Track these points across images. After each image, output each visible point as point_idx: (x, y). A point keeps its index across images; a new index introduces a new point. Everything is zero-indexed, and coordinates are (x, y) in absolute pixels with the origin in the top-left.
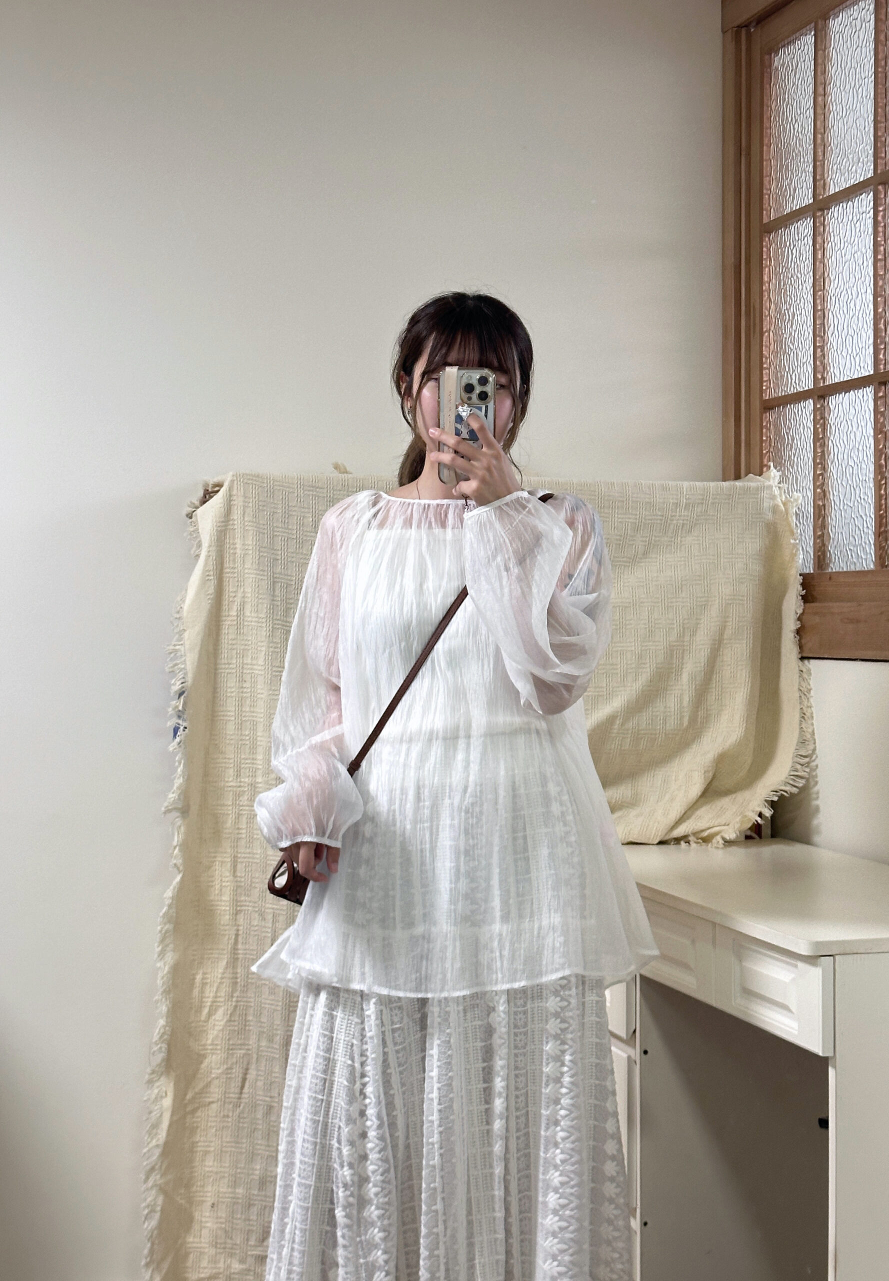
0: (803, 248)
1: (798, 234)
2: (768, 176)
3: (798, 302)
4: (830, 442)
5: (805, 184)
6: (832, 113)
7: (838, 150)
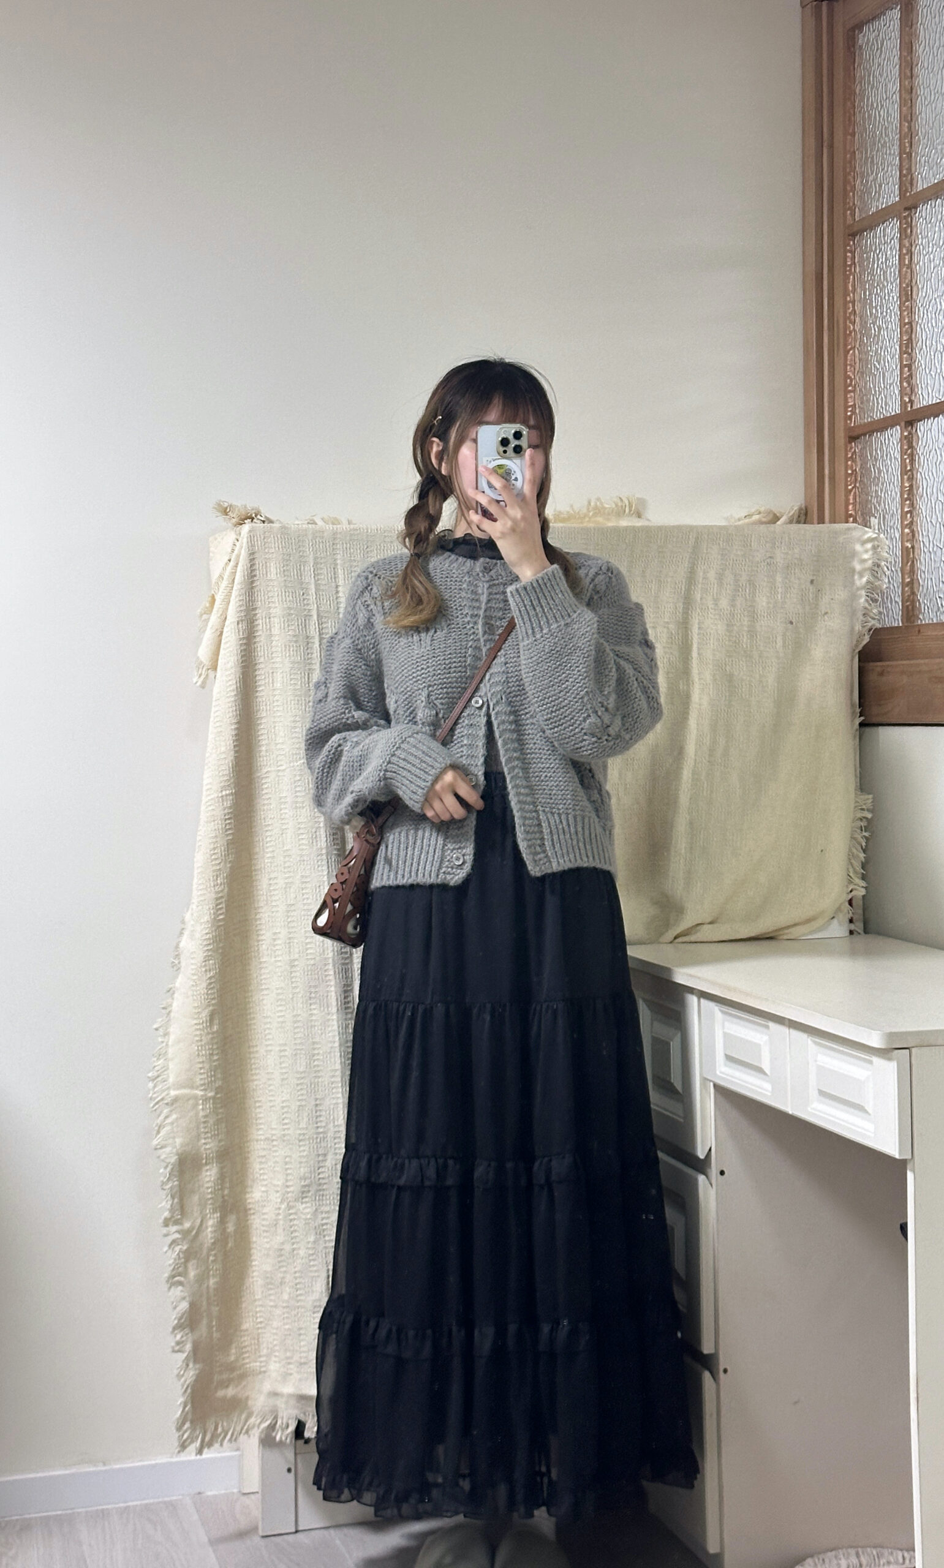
0: (889, 253)
1: (884, 236)
2: (850, 172)
3: (885, 314)
4: (919, 474)
5: (891, 179)
6: (920, 98)
7: (925, 141)
